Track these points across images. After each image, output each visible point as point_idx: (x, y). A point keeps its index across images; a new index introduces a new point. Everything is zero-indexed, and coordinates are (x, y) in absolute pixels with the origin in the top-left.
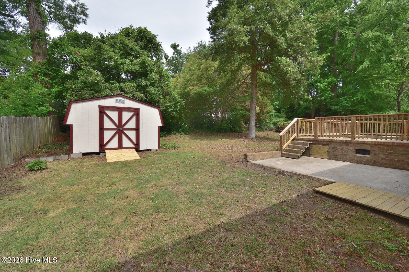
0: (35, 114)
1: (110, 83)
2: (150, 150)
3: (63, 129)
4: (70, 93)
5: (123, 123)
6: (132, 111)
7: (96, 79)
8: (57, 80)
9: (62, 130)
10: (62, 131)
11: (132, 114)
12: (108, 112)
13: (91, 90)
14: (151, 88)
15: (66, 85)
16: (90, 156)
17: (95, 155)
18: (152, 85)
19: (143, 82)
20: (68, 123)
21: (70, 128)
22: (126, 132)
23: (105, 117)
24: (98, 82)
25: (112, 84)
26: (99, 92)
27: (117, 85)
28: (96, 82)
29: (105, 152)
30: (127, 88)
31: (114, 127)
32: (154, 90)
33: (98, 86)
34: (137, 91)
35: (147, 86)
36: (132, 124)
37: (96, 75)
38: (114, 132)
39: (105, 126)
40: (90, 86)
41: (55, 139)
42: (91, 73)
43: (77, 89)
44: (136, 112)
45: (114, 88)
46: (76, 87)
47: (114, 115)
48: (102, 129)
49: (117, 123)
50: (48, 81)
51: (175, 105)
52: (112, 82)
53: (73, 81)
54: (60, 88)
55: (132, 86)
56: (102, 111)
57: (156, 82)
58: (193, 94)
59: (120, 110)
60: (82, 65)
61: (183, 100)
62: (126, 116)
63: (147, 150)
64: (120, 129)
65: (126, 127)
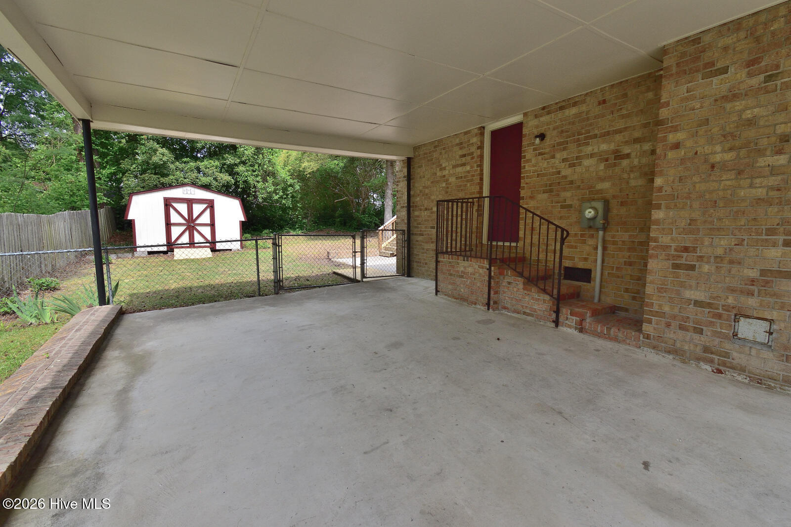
0: (86, 207)
1: (183, 161)
2: (231, 250)
3: (120, 226)
4: (128, 177)
5: (194, 218)
6: (206, 203)
7: (161, 159)
8: (108, 158)
9: (118, 226)
10: (119, 229)
11: (205, 206)
12: (175, 205)
13: (155, 174)
14: (241, 168)
15: (122, 166)
16: (156, 255)
17: (162, 254)
18: (244, 163)
19: (230, 160)
20: (130, 217)
21: (131, 224)
22: (198, 228)
23: (172, 210)
24: (165, 163)
25: (185, 163)
26: (167, 175)
27: (193, 164)
28: (162, 163)
29: (173, 251)
30: (206, 169)
31: (183, 221)
32: (247, 170)
33: (165, 168)
34: (221, 172)
35: (236, 165)
36: (206, 218)
37: (162, 154)
38: (183, 228)
39: (172, 221)
40: (155, 168)
41: (110, 238)
42: (155, 151)
43: (138, 171)
44: (211, 204)
45: (188, 169)
46: (135, 168)
47: (183, 208)
48: (168, 225)
49: (187, 217)
50: (97, 160)
51: (285, 190)
52: (185, 160)
53: (131, 159)
54: (113, 169)
55: (213, 166)
56: (168, 204)
57: (249, 160)
58: (310, 173)
59: (190, 202)
60: (143, 139)
61: (298, 182)
62: (197, 209)
63: (227, 250)
64: (191, 225)
65: (198, 222)
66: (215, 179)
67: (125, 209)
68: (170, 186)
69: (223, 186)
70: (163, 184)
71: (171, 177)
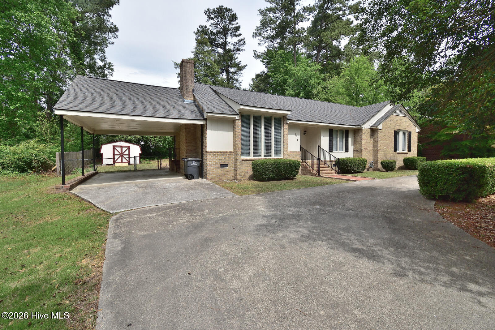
3: (98, 156)
5: (123, 152)
11: (127, 148)
12: (116, 148)
16: (109, 165)
17: (111, 165)
20: (101, 152)
21: (101, 155)
22: (124, 156)
23: (115, 150)
29: (115, 164)
31: (119, 154)
36: (127, 153)
38: (119, 156)
39: (115, 154)
44: (129, 148)
47: (119, 149)
49: (120, 152)
56: (114, 147)
59: (122, 147)
62: (124, 149)
64: (122, 155)
65: (124, 154)
66: (134, 137)
67: (100, 149)
68: (116, 141)
69: (137, 140)
70: (114, 140)
71: (117, 137)
